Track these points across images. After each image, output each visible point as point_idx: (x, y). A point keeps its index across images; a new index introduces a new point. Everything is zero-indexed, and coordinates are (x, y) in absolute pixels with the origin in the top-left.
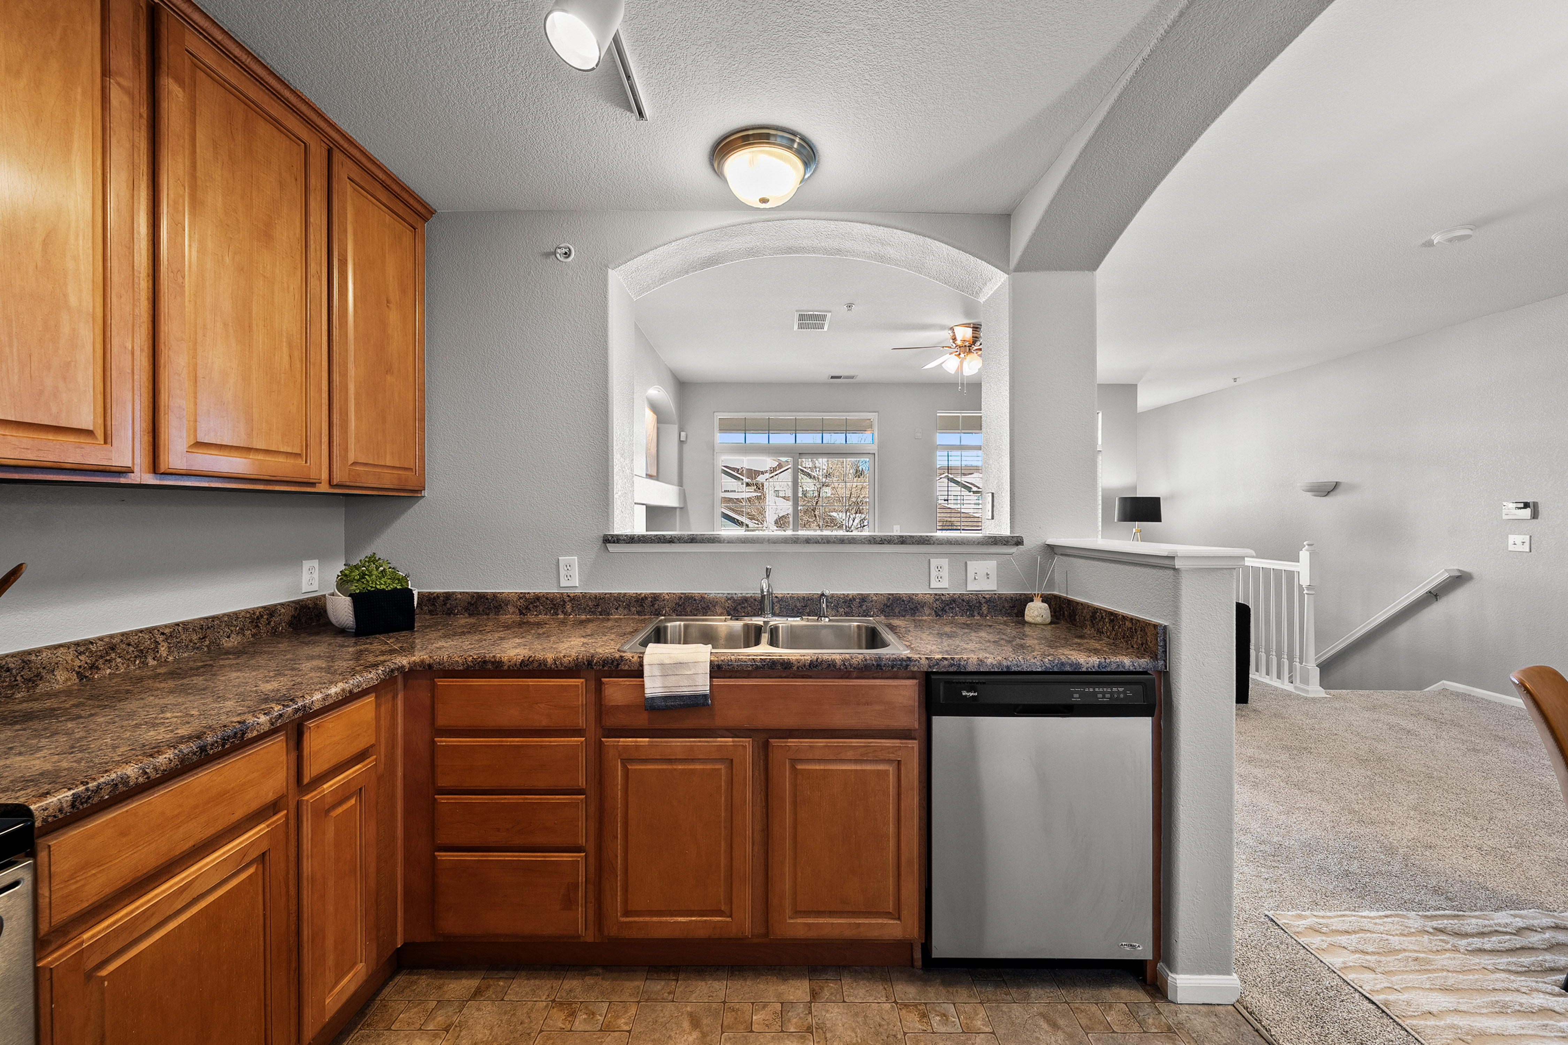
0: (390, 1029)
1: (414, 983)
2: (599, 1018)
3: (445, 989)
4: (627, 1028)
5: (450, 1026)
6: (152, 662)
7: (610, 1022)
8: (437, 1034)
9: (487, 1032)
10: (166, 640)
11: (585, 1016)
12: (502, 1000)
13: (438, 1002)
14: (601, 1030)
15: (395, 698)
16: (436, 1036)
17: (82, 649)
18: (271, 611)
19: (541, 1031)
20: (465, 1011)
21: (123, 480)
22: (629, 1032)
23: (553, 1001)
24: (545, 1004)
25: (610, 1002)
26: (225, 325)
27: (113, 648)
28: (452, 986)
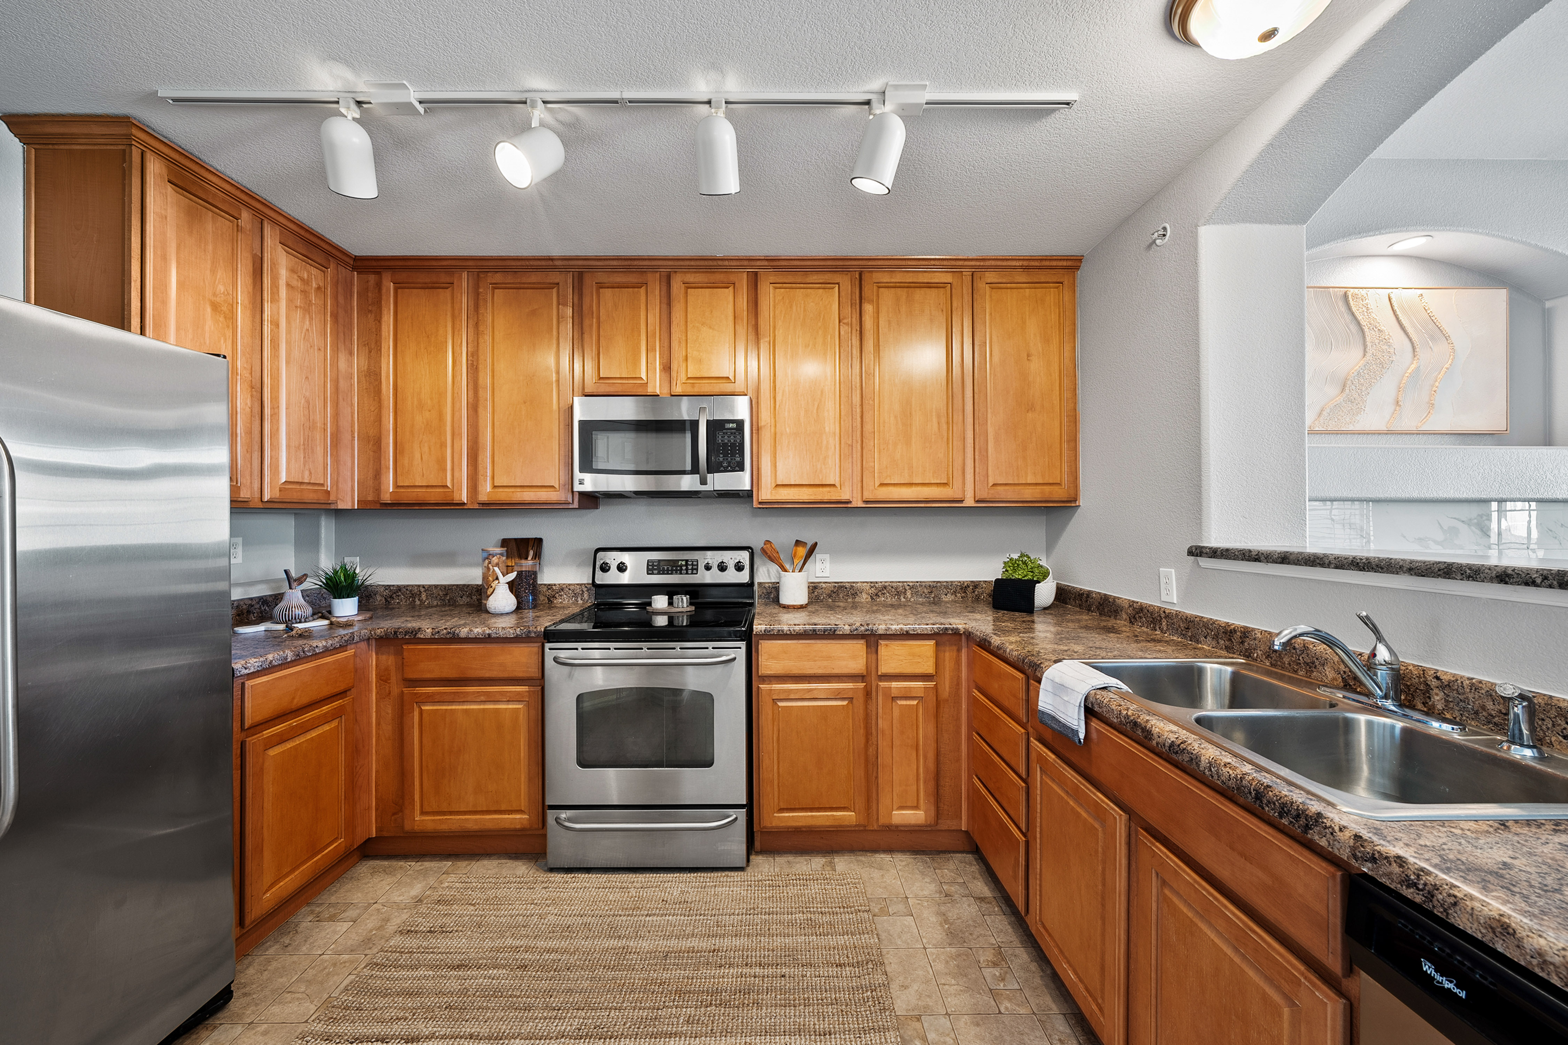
0: (935, 869)
1: (971, 864)
2: (1002, 985)
3: (975, 881)
4: (1003, 1010)
5: (950, 896)
6: (903, 600)
7: (1002, 995)
8: (942, 892)
9: (955, 917)
10: (910, 589)
11: (998, 974)
12: (983, 915)
13: (964, 882)
14: (991, 990)
15: (959, 650)
16: (940, 892)
17: (872, 585)
18: (976, 585)
19: (971, 949)
20: (964, 899)
21: (849, 506)
22: (1000, 1013)
23: (1000, 947)
24: (995, 942)
25: (1021, 990)
26: (896, 417)
27: (885, 587)
28: (979, 884)
